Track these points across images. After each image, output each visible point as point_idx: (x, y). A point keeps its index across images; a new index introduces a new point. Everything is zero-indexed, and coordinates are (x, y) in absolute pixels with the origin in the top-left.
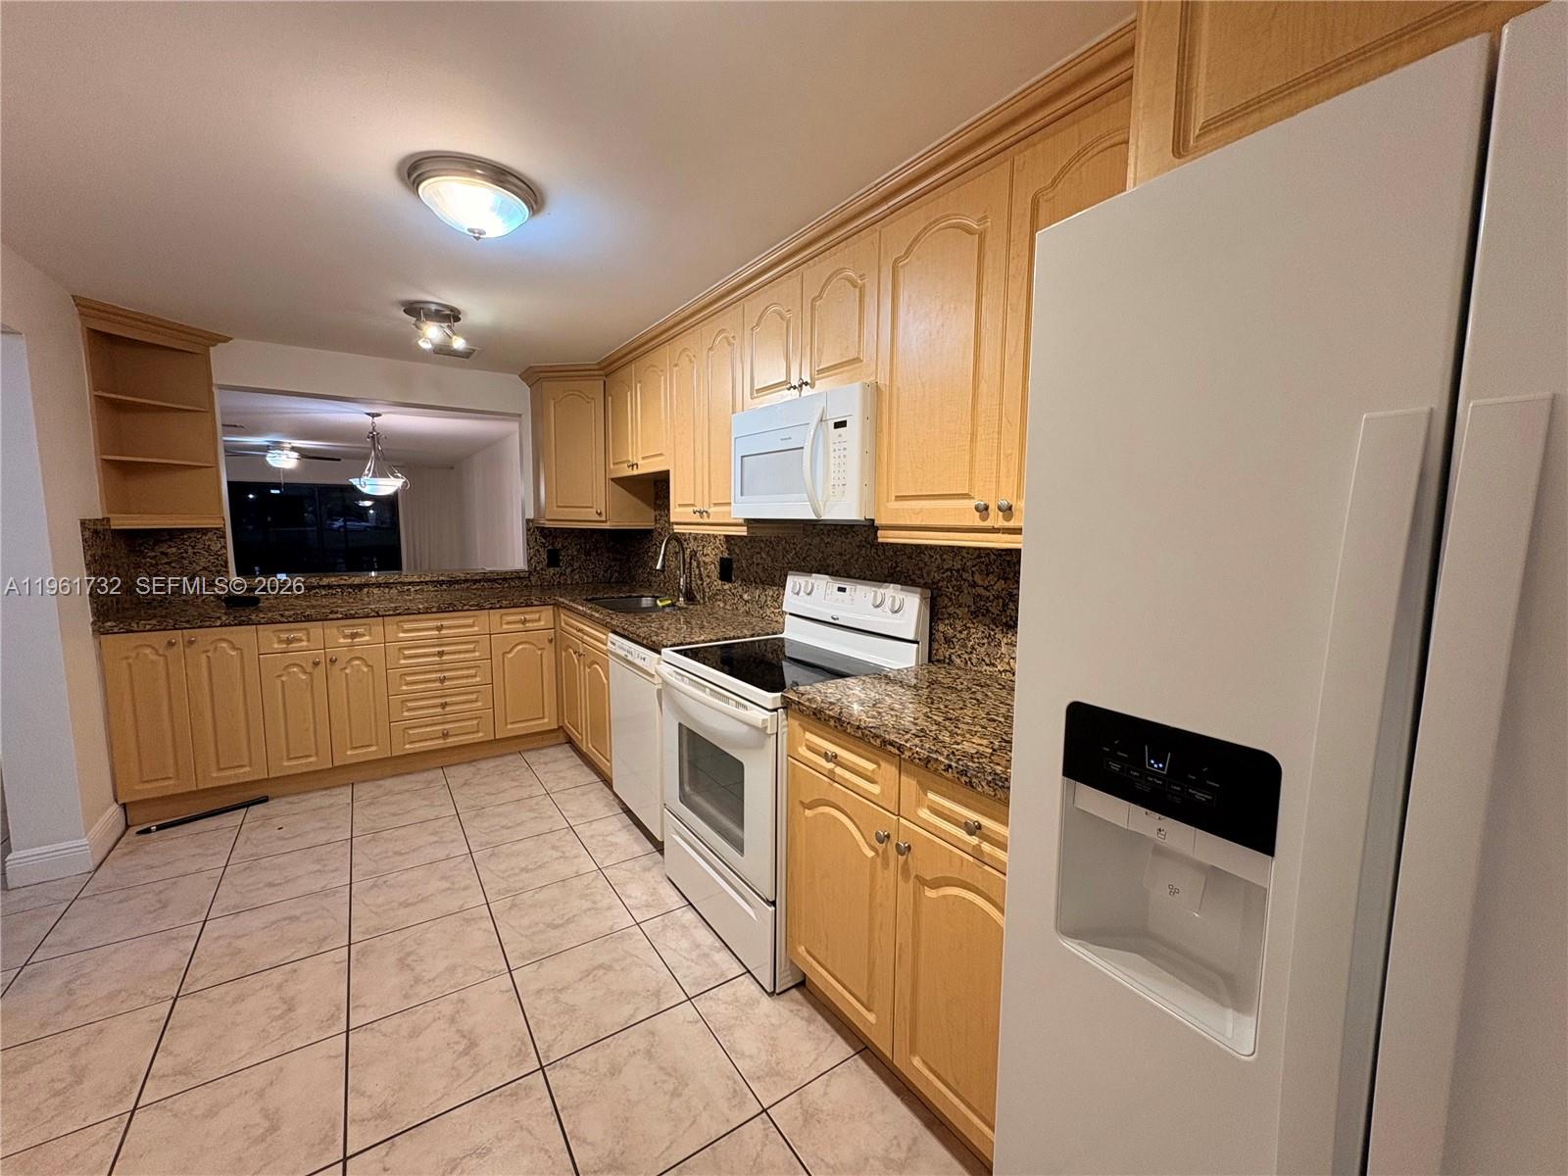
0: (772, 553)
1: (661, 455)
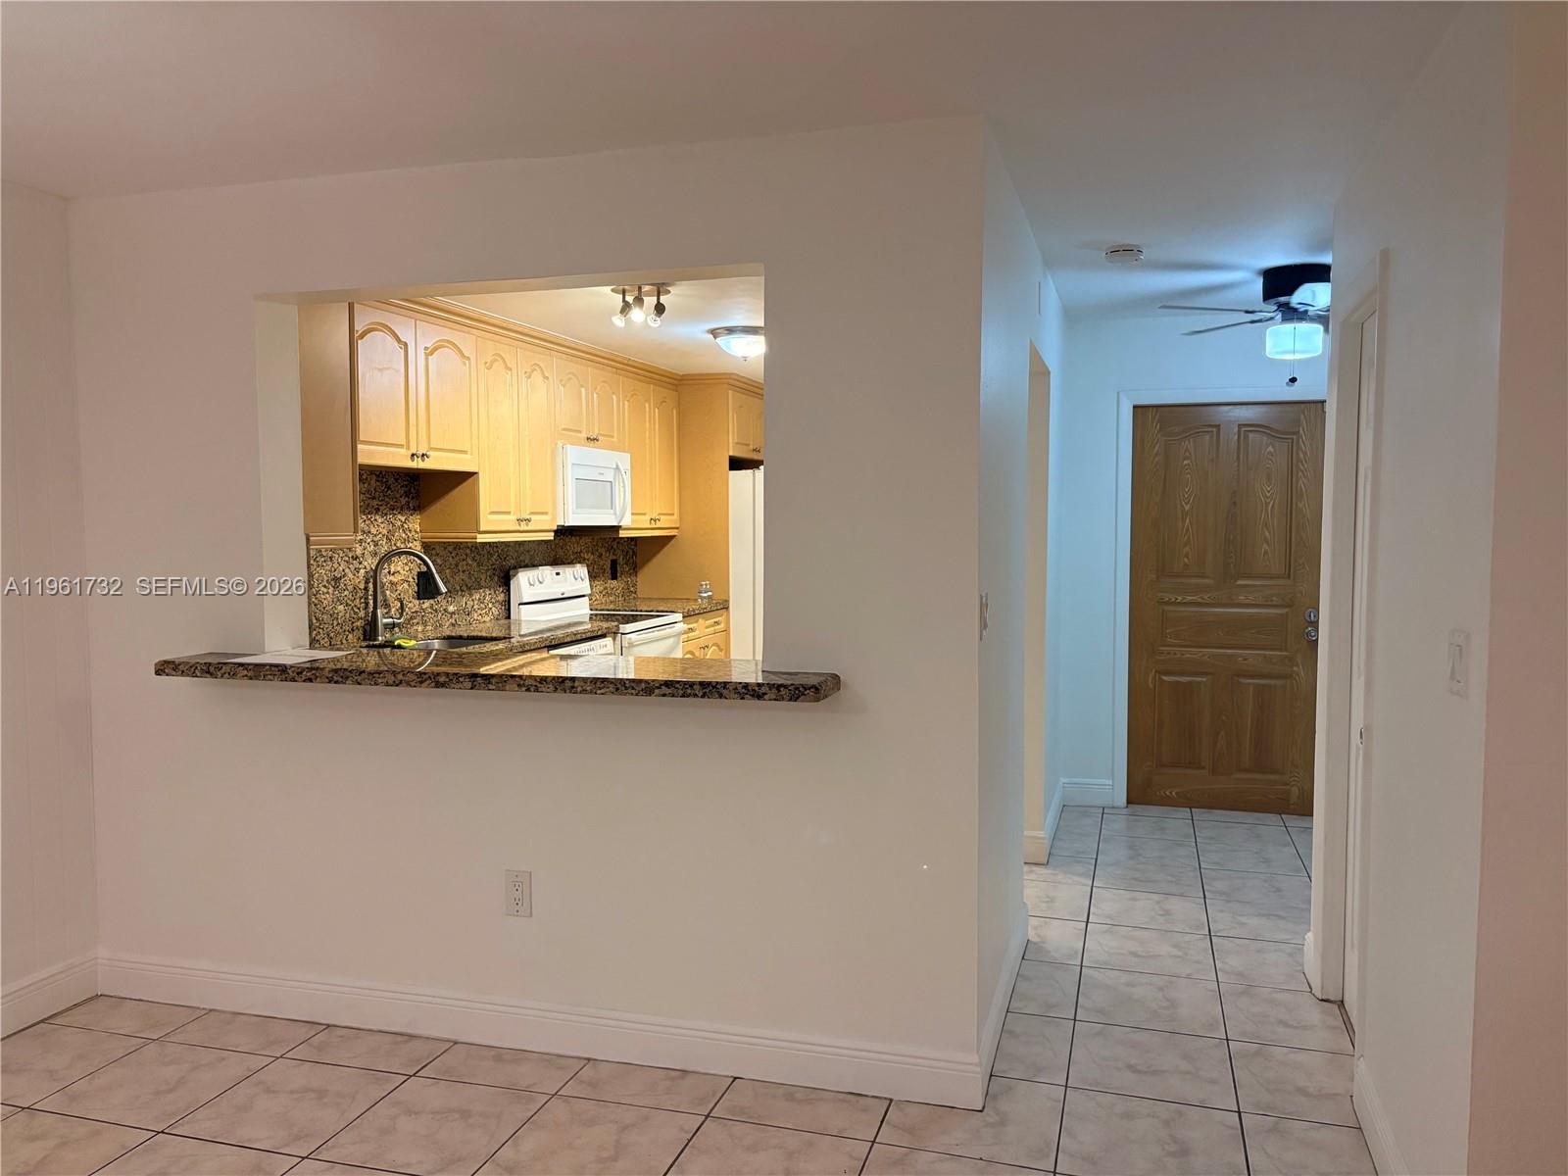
0: (477, 557)
1: (465, 452)
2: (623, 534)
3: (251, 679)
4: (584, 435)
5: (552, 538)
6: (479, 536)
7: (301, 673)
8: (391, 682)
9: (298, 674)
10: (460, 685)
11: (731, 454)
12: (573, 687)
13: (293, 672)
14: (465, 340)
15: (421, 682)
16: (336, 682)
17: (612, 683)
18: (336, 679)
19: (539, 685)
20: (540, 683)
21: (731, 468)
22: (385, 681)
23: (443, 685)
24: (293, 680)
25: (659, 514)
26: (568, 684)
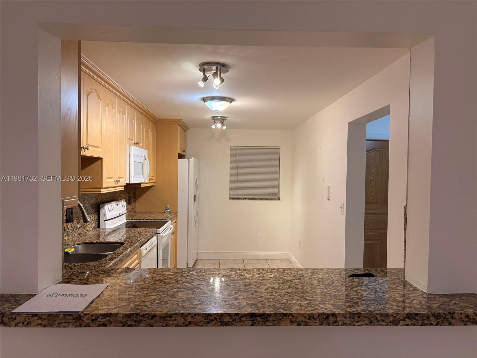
1: (98, 147)
2: (143, 186)
3: (45, 326)
4: (133, 142)
5: (123, 189)
6: (102, 190)
7: (96, 320)
8: (181, 323)
9: (92, 320)
10: (242, 323)
11: (179, 152)
12: (335, 322)
13: (88, 319)
14: (101, 90)
15: (208, 323)
16: (129, 326)
17: (366, 317)
18: (129, 323)
19: (308, 321)
20: (309, 319)
21: (179, 158)
22: (175, 322)
23: (227, 324)
24: (88, 326)
25: (152, 177)
26: (332, 319)
